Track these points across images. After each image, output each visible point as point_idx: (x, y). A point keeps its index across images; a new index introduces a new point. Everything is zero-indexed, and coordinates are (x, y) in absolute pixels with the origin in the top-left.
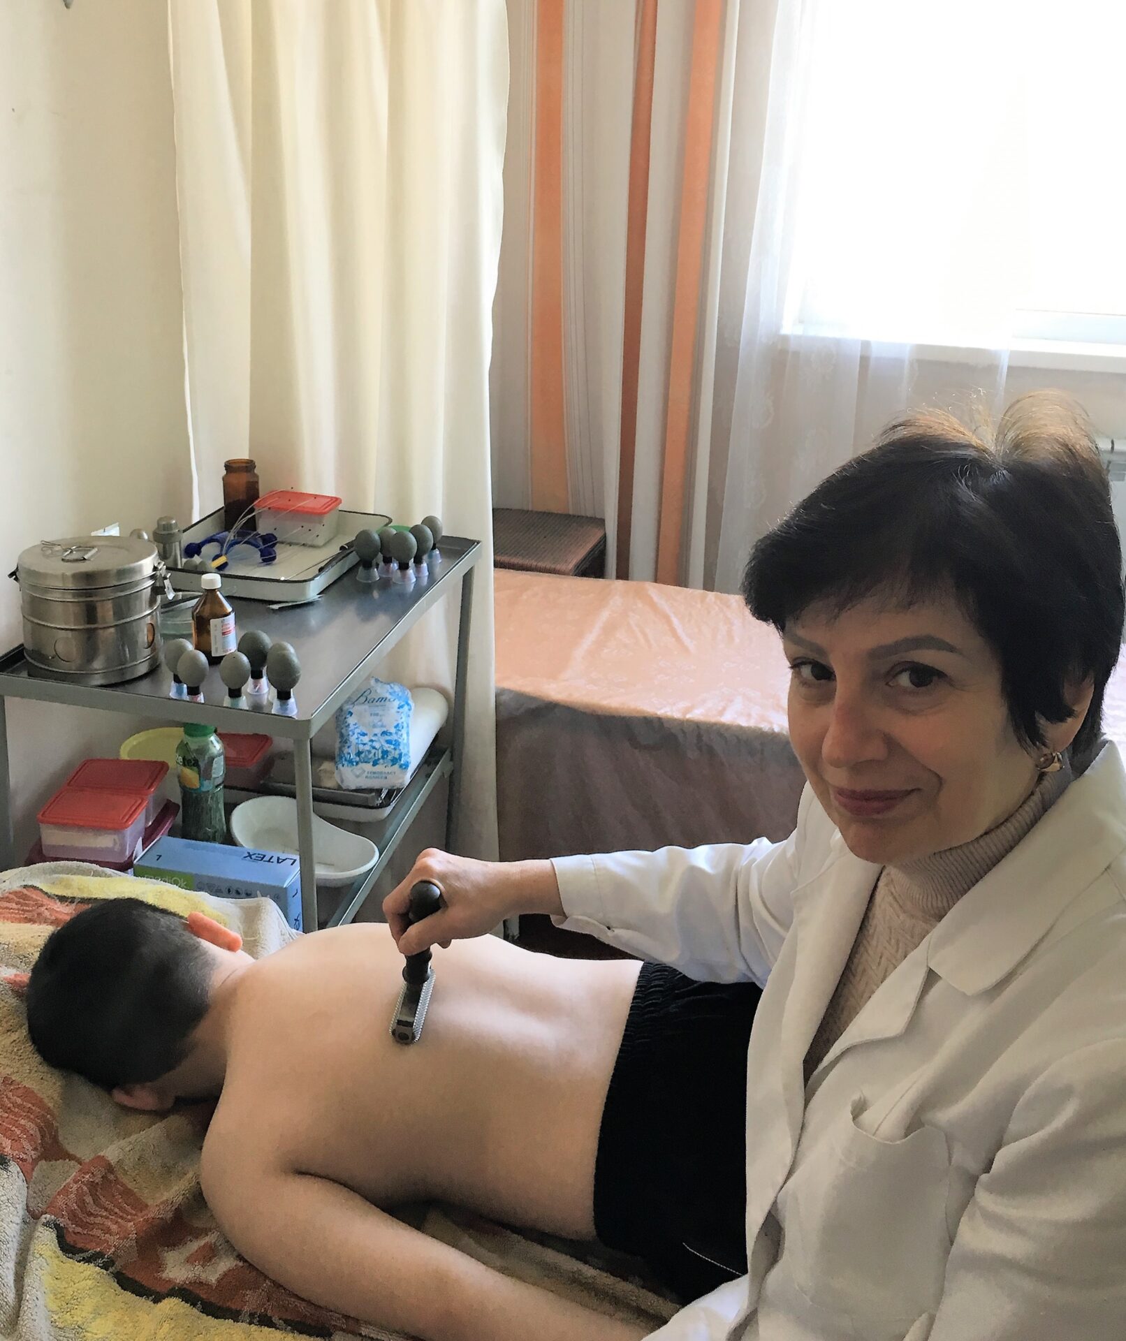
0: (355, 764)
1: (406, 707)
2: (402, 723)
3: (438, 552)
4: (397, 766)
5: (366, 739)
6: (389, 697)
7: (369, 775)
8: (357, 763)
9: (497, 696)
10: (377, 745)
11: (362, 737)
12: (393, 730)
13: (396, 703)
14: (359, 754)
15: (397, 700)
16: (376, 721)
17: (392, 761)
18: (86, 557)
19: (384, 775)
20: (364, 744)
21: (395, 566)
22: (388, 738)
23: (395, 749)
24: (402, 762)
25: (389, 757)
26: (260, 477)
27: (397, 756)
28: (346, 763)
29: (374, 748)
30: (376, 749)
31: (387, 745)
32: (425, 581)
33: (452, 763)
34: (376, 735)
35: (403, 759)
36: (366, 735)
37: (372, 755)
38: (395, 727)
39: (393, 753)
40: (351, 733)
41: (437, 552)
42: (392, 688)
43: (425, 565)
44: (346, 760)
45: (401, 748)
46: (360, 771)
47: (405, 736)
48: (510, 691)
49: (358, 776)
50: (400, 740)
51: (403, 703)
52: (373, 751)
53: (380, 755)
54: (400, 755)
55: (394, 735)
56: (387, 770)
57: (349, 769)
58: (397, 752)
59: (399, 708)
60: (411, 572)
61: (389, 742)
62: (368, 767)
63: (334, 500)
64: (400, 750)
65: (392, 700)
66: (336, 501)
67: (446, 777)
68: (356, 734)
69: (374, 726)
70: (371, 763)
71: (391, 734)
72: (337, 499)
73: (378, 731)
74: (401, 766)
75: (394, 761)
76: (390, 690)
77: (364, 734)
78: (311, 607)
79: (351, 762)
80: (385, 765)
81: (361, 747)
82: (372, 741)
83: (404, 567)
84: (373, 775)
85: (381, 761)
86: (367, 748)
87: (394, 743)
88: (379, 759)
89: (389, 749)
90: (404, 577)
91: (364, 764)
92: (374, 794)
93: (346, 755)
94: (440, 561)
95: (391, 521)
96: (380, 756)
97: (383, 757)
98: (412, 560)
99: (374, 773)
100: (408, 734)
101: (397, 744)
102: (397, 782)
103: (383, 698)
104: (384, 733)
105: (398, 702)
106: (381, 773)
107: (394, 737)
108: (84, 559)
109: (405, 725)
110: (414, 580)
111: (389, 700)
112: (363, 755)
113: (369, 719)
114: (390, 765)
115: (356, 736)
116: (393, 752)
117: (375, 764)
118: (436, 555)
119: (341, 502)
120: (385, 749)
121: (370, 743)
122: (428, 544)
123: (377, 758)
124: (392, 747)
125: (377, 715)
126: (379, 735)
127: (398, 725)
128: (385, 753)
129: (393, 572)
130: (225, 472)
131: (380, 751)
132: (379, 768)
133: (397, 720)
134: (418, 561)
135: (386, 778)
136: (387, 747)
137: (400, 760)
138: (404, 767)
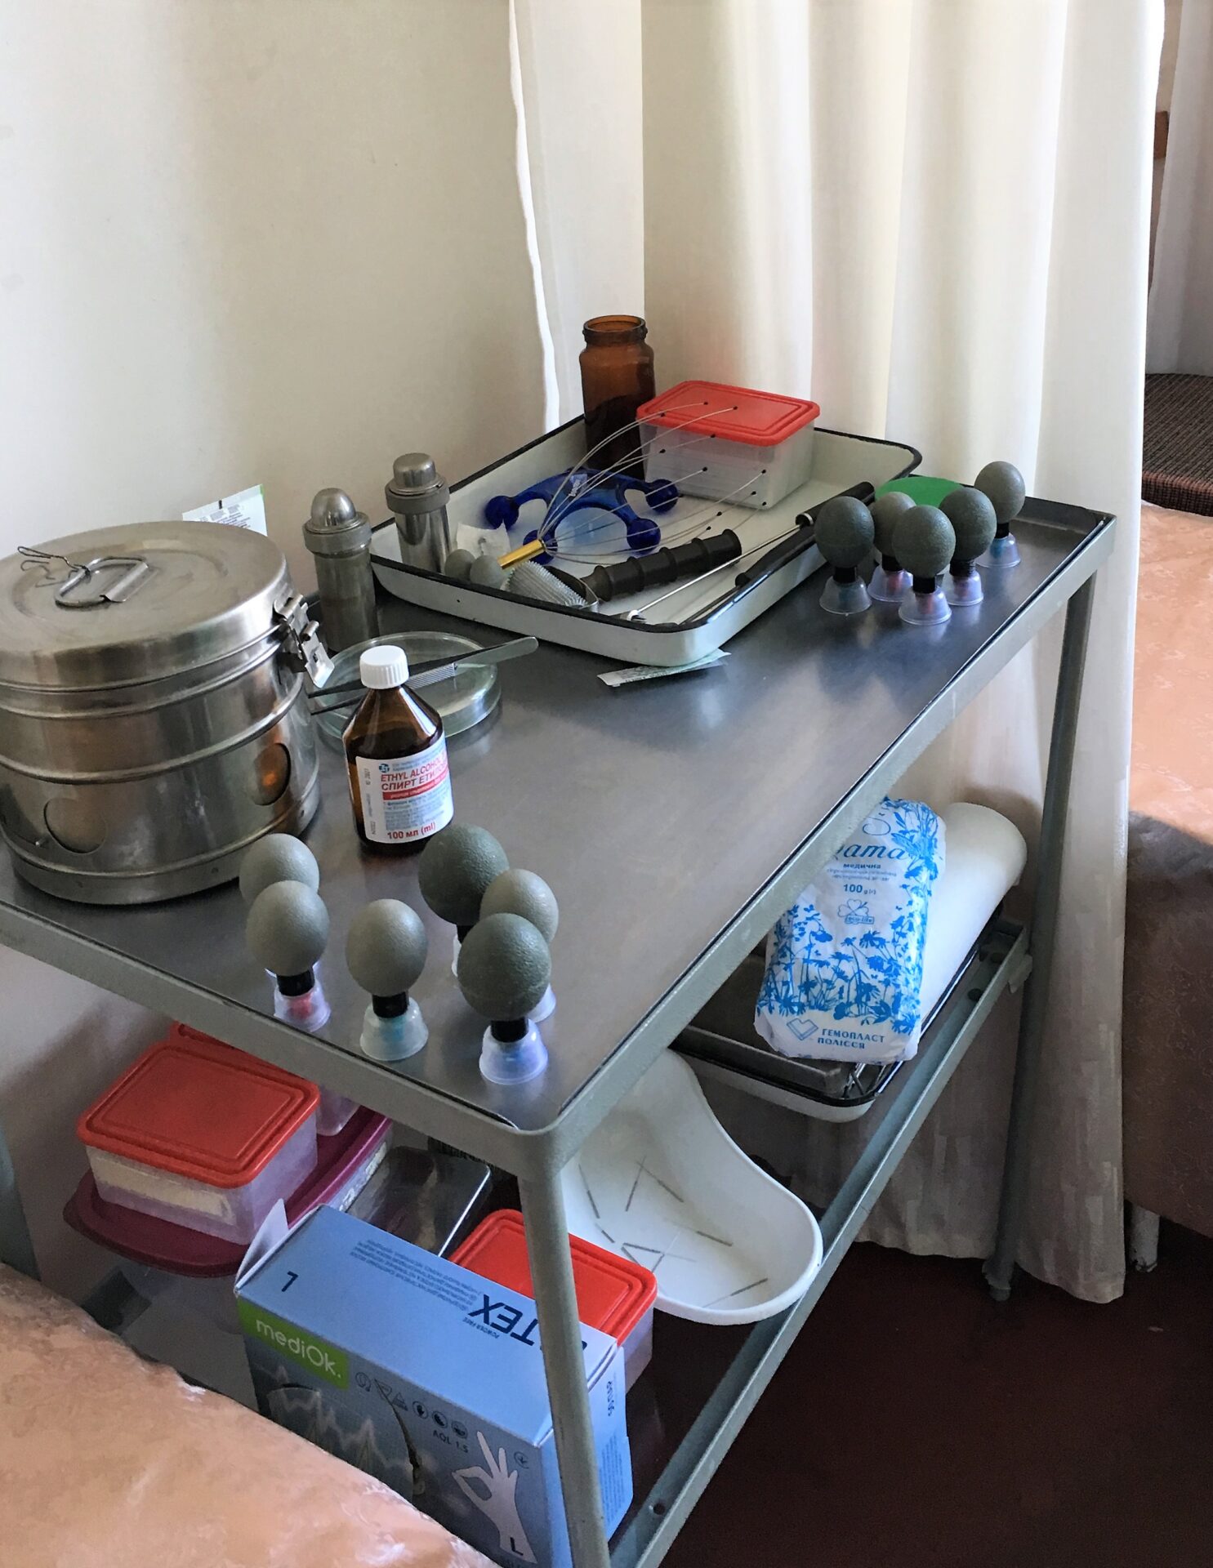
0: (796, 1009)
1: (925, 875)
2: (911, 915)
3: (1012, 542)
4: (887, 1024)
5: (826, 950)
6: (890, 845)
7: (826, 1037)
8: (802, 1008)
9: (1133, 832)
10: (848, 968)
11: (819, 946)
12: (887, 933)
13: (904, 864)
14: (807, 986)
15: (906, 855)
16: (854, 906)
17: (877, 1010)
18: (110, 596)
19: (859, 1041)
20: (821, 964)
21: (907, 578)
22: (873, 952)
23: (887, 983)
24: (900, 1017)
25: (872, 1003)
26: (656, 356)
27: (889, 1001)
28: (777, 1005)
29: (840, 975)
30: (845, 978)
31: (869, 972)
32: (975, 614)
33: (1029, 959)
34: (848, 942)
35: (902, 1009)
36: (829, 938)
37: (833, 994)
38: (894, 926)
39: (882, 993)
40: (796, 932)
41: (1010, 541)
42: (900, 821)
43: (976, 579)
44: (778, 998)
45: (901, 980)
46: (808, 1026)
47: (913, 951)
48: (1164, 827)
49: (802, 1037)
50: (901, 961)
51: (920, 863)
52: (839, 983)
53: (853, 994)
54: (897, 998)
55: (890, 946)
56: (866, 1030)
57: (785, 1019)
58: (891, 991)
59: (908, 875)
60: (941, 597)
61: (875, 963)
62: (824, 1020)
63: (804, 407)
64: (897, 986)
65: (894, 854)
66: (810, 408)
67: (1013, 990)
68: (807, 935)
69: (849, 919)
70: (833, 1012)
71: (883, 942)
72: (810, 406)
73: (856, 931)
74: (897, 1024)
75: (884, 1011)
76: (896, 829)
77: (825, 937)
78: (698, 681)
79: (787, 1004)
80: (862, 1018)
81: (814, 970)
82: (838, 956)
83: (925, 586)
84: (833, 1038)
85: (854, 1009)
86: (827, 973)
87: (886, 966)
88: (849, 1004)
89: (873, 982)
90: (925, 610)
91: (816, 1011)
92: (838, 1070)
93: (779, 985)
94: (1017, 562)
95: (918, 459)
96: (852, 999)
97: (858, 1001)
98: (948, 568)
99: (837, 1034)
100: (922, 942)
101: (892, 970)
102: (887, 1056)
103: (877, 848)
104: (869, 939)
105: (909, 861)
106: (853, 1035)
107: (889, 951)
108: (107, 600)
109: (917, 921)
110: (947, 615)
111: (889, 855)
112: (815, 991)
113: (841, 899)
114: (872, 1020)
115: (806, 940)
116: (881, 987)
117: (840, 1013)
118: (1009, 549)
119: (817, 414)
120: (865, 980)
121: (834, 962)
122: (986, 533)
123: (844, 1001)
124: (881, 976)
125: (858, 889)
126: (856, 943)
127: (901, 918)
128: (865, 990)
129: (902, 593)
130: (584, 345)
131: (853, 985)
132: (849, 1024)
133: (899, 909)
134: (961, 570)
135: (862, 1046)
136: (870, 975)
137: (896, 1012)
138: (902, 1028)
